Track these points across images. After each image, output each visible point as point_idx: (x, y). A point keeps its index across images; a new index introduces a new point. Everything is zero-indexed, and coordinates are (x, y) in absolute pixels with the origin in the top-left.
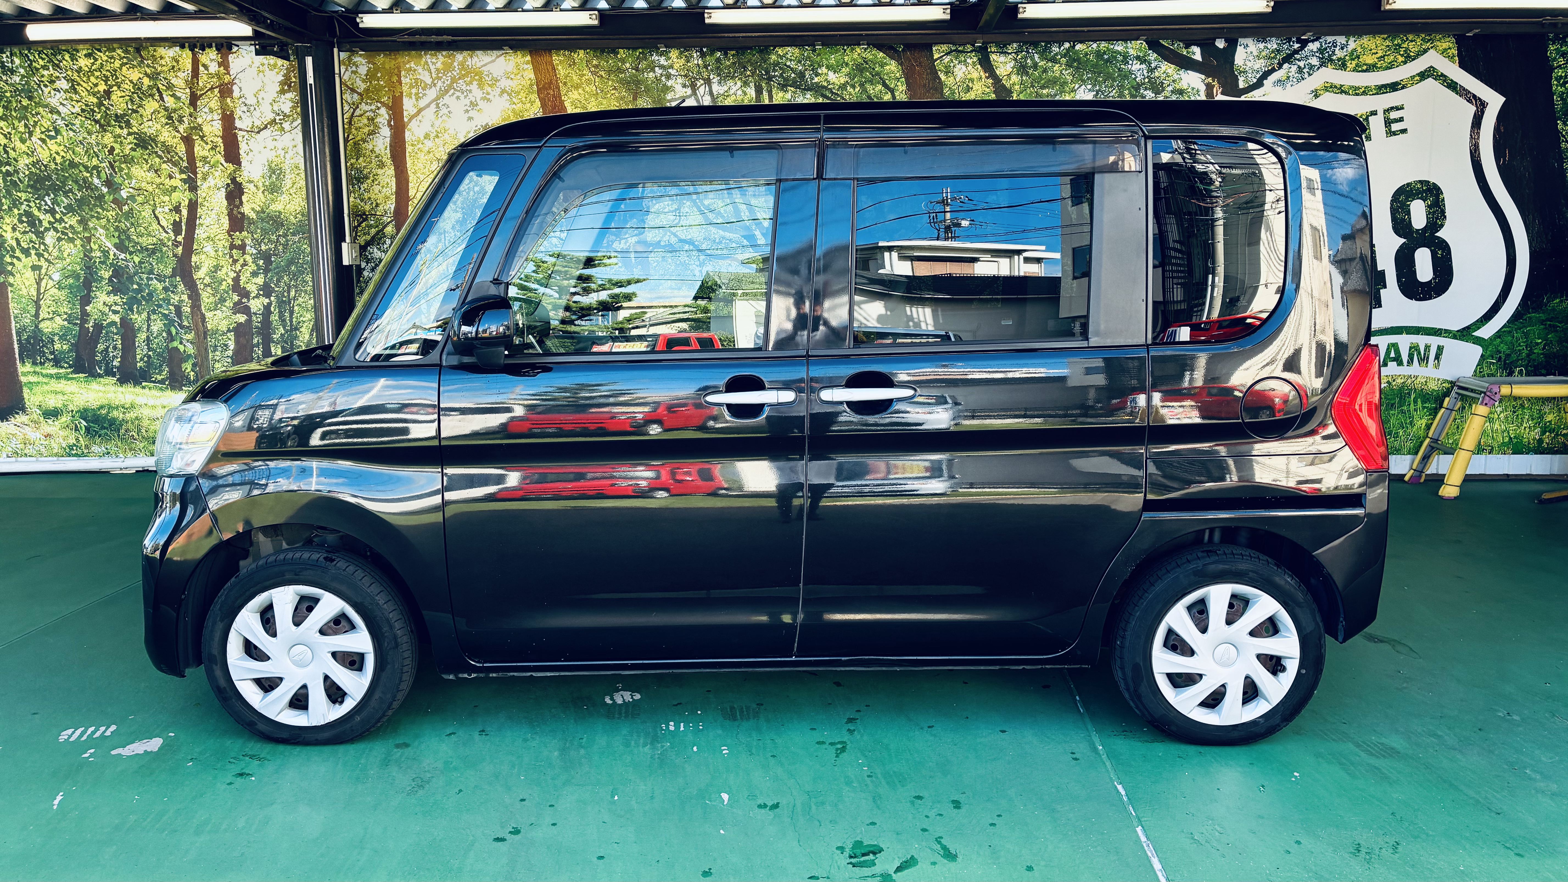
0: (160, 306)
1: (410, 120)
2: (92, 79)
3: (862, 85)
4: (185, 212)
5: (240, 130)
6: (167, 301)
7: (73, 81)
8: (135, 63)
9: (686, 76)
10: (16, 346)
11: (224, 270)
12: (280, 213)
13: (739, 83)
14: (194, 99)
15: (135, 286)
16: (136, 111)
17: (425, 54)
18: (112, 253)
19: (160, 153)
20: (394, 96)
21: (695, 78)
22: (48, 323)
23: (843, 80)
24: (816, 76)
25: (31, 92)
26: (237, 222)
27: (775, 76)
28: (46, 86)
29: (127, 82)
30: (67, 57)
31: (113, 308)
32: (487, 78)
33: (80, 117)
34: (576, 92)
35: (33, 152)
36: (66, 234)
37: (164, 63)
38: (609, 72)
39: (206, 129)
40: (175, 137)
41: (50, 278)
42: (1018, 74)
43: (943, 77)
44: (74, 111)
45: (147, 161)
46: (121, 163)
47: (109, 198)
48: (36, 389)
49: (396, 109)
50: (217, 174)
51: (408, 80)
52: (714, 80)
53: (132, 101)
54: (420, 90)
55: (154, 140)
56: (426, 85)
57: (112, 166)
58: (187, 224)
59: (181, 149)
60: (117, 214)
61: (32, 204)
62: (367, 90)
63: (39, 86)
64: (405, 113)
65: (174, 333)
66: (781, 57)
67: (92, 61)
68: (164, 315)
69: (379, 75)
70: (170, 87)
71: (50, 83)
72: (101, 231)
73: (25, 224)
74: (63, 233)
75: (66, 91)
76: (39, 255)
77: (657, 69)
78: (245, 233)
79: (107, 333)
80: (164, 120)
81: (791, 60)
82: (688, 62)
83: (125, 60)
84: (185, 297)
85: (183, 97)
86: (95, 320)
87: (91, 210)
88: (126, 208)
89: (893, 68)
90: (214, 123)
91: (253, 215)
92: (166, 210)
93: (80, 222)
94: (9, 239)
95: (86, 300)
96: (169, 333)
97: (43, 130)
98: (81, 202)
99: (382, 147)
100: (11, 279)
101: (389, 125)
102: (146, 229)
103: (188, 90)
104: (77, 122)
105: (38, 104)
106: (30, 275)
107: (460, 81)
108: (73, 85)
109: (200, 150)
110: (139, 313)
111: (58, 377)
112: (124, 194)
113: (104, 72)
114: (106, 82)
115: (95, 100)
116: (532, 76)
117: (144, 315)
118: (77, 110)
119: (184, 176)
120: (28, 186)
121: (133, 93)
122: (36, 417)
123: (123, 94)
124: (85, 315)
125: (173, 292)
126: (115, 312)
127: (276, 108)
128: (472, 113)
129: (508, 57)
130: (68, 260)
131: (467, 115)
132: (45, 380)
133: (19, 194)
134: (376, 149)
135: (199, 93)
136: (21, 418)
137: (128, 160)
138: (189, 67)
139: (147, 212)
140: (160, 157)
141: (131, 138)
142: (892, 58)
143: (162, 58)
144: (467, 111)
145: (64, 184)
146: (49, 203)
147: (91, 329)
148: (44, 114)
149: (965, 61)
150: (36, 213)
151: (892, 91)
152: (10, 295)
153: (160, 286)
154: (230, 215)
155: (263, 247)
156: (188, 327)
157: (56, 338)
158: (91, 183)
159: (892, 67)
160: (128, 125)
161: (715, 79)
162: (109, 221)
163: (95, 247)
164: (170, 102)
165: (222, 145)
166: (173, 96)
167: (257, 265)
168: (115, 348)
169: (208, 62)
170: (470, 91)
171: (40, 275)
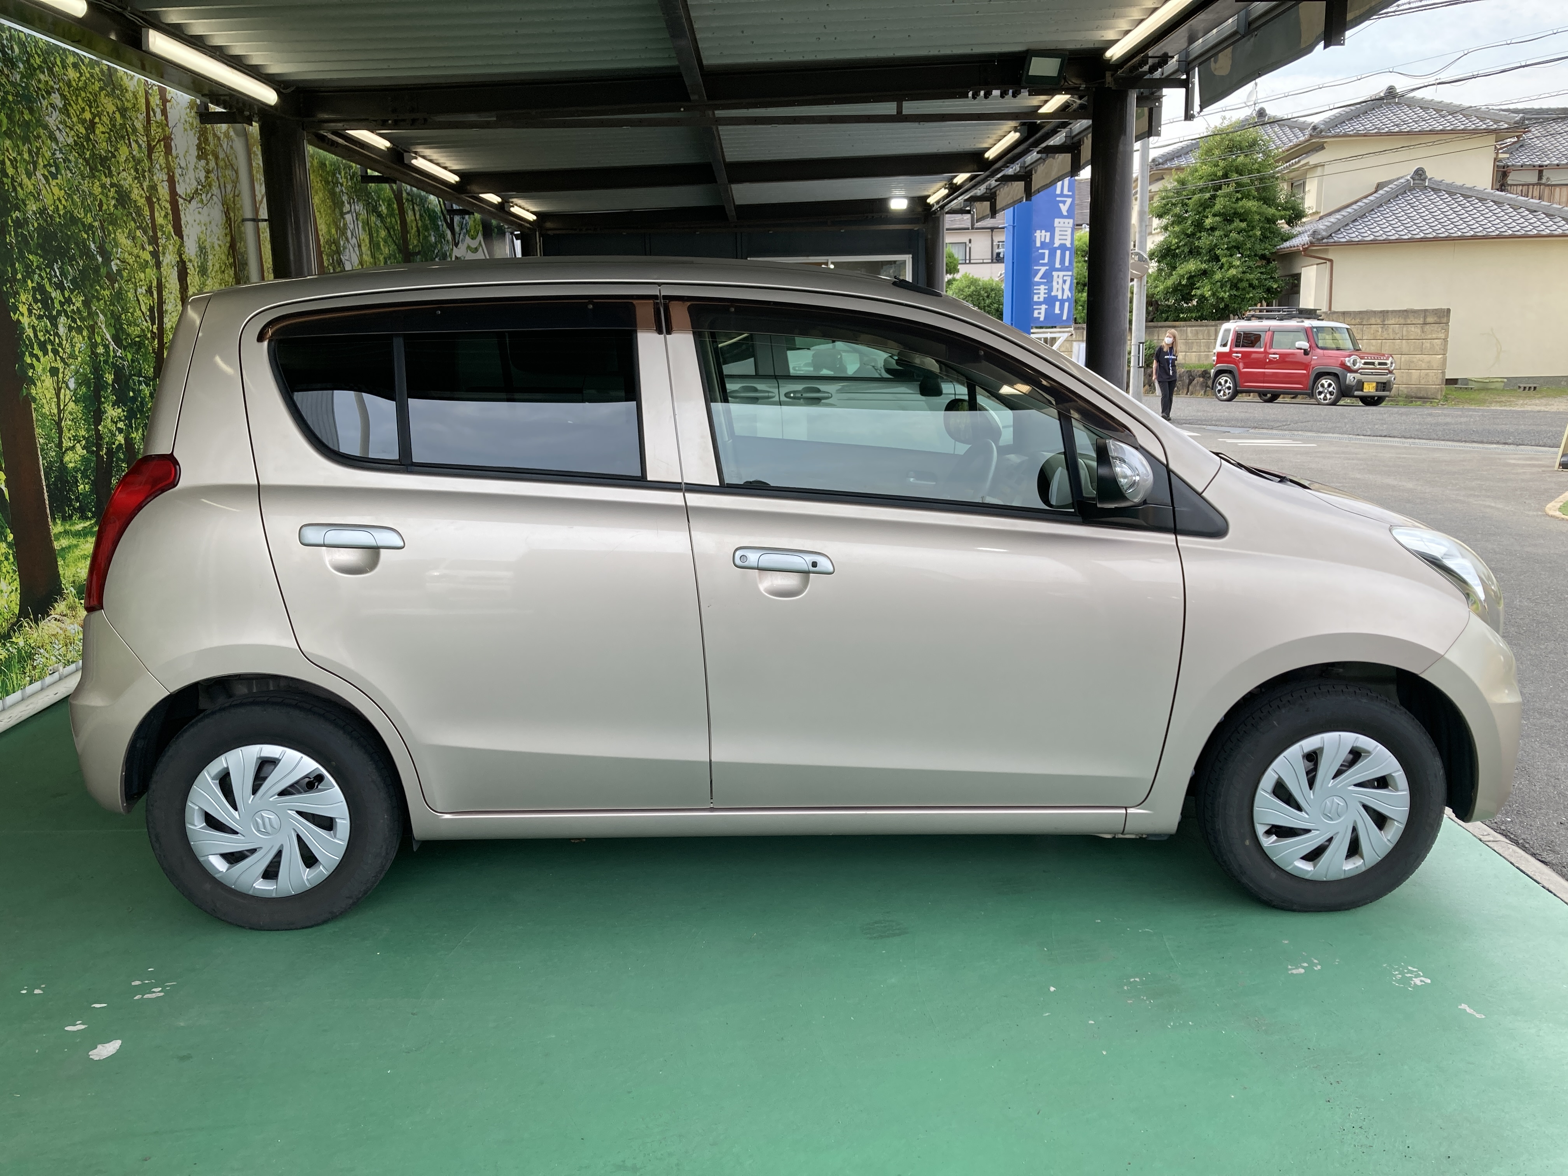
2: (80, 101)
4: (155, 295)
5: (180, 196)
7: (65, 97)
8: (109, 89)
10: (46, 496)
14: (150, 149)
15: (131, 394)
16: (113, 155)
18: (111, 348)
19: (134, 215)
22: (70, 454)
25: (30, 101)
28: (43, 97)
29: (105, 113)
30: (59, 61)
31: (118, 425)
33: (74, 153)
35: (39, 195)
36: (75, 321)
37: (128, 98)
39: (160, 190)
40: (141, 196)
41: (68, 387)
45: (126, 225)
46: (109, 223)
47: (103, 271)
48: (70, 557)
50: (170, 248)
53: (110, 141)
55: (129, 198)
57: (102, 228)
58: (158, 310)
59: (147, 213)
60: (111, 294)
61: (44, 274)
63: (38, 95)
67: (78, 75)
70: (134, 130)
71: (47, 93)
72: (101, 316)
73: (40, 305)
74: (72, 319)
75: (60, 111)
76: (55, 352)
79: (116, 462)
80: (133, 172)
83: (102, 84)
85: (143, 146)
86: (107, 444)
87: (92, 287)
88: (116, 285)
90: (164, 184)
92: (144, 290)
93: (84, 304)
94: (26, 326)
95: (97, 416)
97: (46, 163)
98: (83, 275)
102: (132, 315)
103: (145, 138)
104: (72, 158)
105: (39, 123)
106: (48, 382)
108: (65, 104)
109: (158, 217)
110: (137, 429)
111: (85, 534)
112: (114, 267)
113: (88, 95)
114: (90, 107)
115: (84, 132)
118: (70, 141)
119: (151, 248)
120: (39, 246)
121: (110, 130)
122: (72, 600)
123: (104, 130)
124: (99, 437)
126: (120, 431)
132: (77, 541)
133: (31, 257)
135: (152, 144)
136: (60, 607)
137: (113, 221)
138: (144, 108)
139: (131, 295)
141: (113, 191)
143: (126, 90)
145: (68, 247)
146: (58, 273)
147: (105, 458)
148: (44, 137)
150: (48, 287)
152: (34, 415)
153: (147, 392)
157: (79, 476)
158: (89, 248)
160: (110, 173)
162: (106, 303)
163: (98, 339)
164: (135, 149)
165: (171, 212)
166: (137, 142)
169: (155, 107)
171: (58, 382)
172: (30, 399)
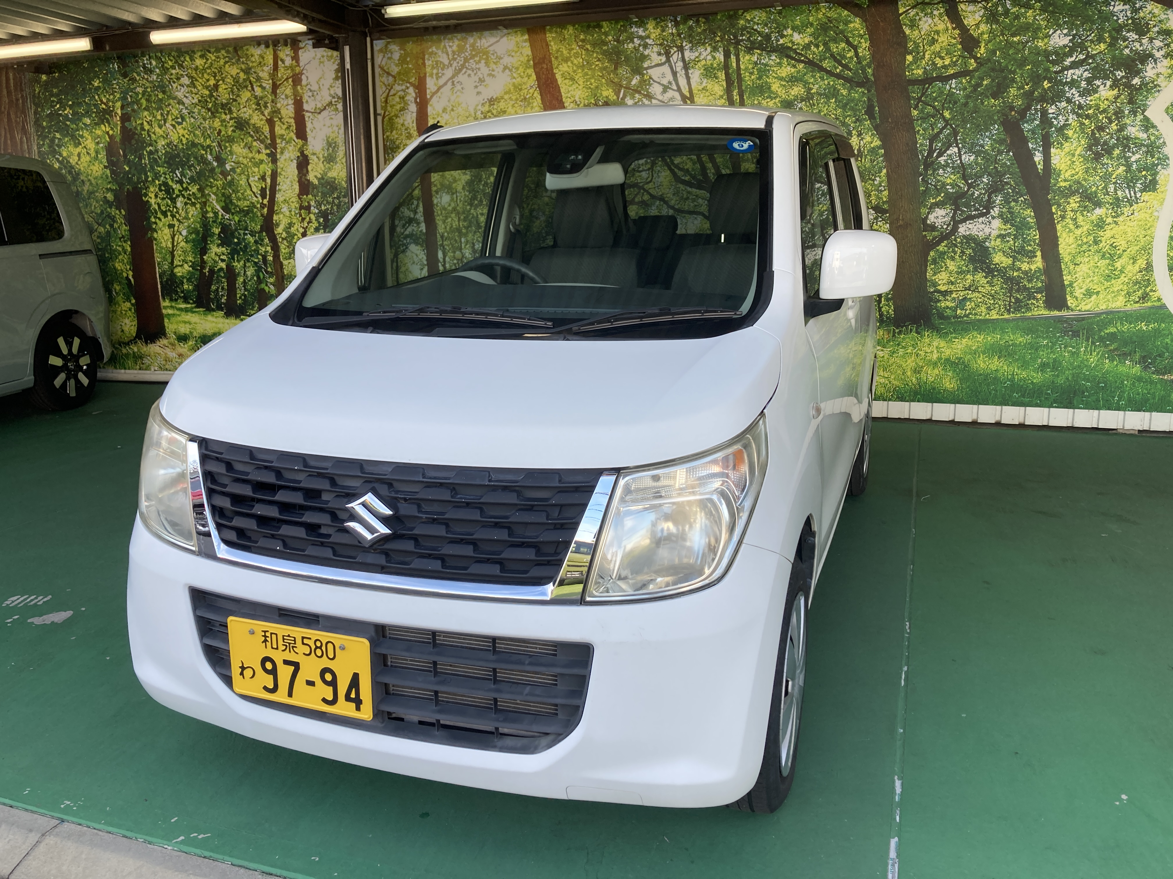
0: (252, 256)
1: (432, 97)
2: (205, 75)
3: (825, 44)
4: (269, 180)
5: (307, 111)
6: (257, 251)
7: (192, 77)
8: (234, 61)
9: (661, 45)
10: (159, 286)
11: (296, 226)
12: (335, 179)
13: (709, 49)
14: (275, 87)
15: (236, 240)
16: (235, 100)
17: (444, 39)
18: (220, 214)
19: (252, 133)
20: (420, 78)
21: (669, 46)
22: (179, 269)
23: (807, 41)
24: (782, 38)
25: (164, 87)
26: (305, 187)
27: (742, 40)
28: (174, 82)
29: (229, 76)
30: (188, 59)
31: (222, 257)
32: (492, 57)
33: (198, 107)
34: (565, 65)
35: (167, 136)
36: (190, 200)
37: (254, 60)
38: (594, 45)
39: (283, 112)
40: (262, 120)
41: (181, 234)
42: (987, 23)
43: (907, 31)
44: (194, 102)
45: (243, 140)
46: (226, 142)
47: (218, 170)
48: (173, 319)
49: (421, 87)
50: (291, 148)
51: (430, 62)
52: (686, 48)
53: (233, 92)
54: (440, 71)
55: (248, 123)
56: (444, 65)
57: (220, 145)
58: (270, 190)
59: (266, 129)
60: (223, 183)
61: (168, 176)
62: (399, 73)
63: (170, 82)
64: (428, 91)
65: (262, 277)
66: (748, 21)
67: (205, 61)
68: (255, 263)
69: (408, 59)
70: (259, 79)
71: (177, 79)
72: (213, 196)
73: (163, 192)
74: (189, 199)
75: (188, 86)
76: (173, 216)
77: (636, 40)
78: (310, 196)
79: (217, 277)
80: (254, 106)
81: (758, 24)
82: (663, 31)
83: (227, 59)
84: (269, 249)
85: (267, 87)
86: (210, 266)
87: (206, 180)
88: (229, 178)
89: (857, 26)
90: (289, 107)
91: (316, 182)
92: (256, 178)
93: (199, 190)
94: (153, 203)
95: (204, 251)
96: (258, 277)
97: (174, 117)
98: (200, 174)
99: (410, 121)
100: (155, 235)
101: (416, 102)
102: (243, 194)
103: (271, 81)
104: (196, 110)
105: (170, 97)
106: (167, 231)
107: (471, 61)
108: (192, 81)
109: (279, 130)
110: (238, 261)
111: (186, 310)
112: (228, 167)
113: (213, 70)
114: (215, 77)
115: (208, 93)
116: (530, 53)
117: (242, 263)
118: (196, 101)
119: (268, 151)
120: (165, 162)
121: (233, 85)
122: (172, 340)
123: (227, 87)
124: (203, 262)
125: (261, 244)
126: (223, 260)
127: (332, 92)
128: (480, 89)
129: (510, 37)
130: (192, 220)
131: (476, 90)
132: (178, 313)
133: (159, 169)
134: (406, 123)
135: (278, 83)
136: (164, 341)
137: (231, 140)
138: (271, 61)
139: (243, 182)
140: (252, 137)
141: (232, 122)
142: (856, 15)
143: (252, 56)
144: (476, 87)
145: (188, 160)
146: (179, 175)
147: (207, 274)
148: (173, 104)
149: (932, 12)
150: (170, 183)
151: (855, 48)
152: (155, 247)
153: (252, 240)
154: (300, 182)
155: (323, 208)
156: (271, 273)
157: (185, 281)
158: (206, 159)
159: (857, 24)
160: (231, 112)
161: (687, 46)
162: (218, 188)
163: (209, 209)
164: (258, 91)
165: (294, 125)
166: (261, 86)
167: (319, 222)
168: (223, 288)
169: (284, 57)
170: (479, 69)
171: (174, 231)
172: (151, 240)
